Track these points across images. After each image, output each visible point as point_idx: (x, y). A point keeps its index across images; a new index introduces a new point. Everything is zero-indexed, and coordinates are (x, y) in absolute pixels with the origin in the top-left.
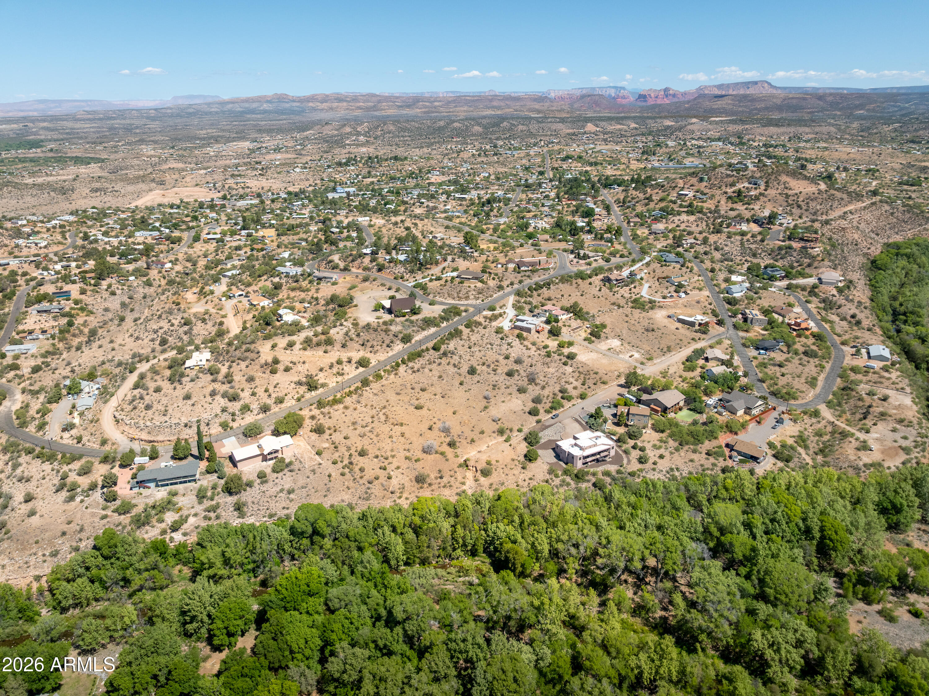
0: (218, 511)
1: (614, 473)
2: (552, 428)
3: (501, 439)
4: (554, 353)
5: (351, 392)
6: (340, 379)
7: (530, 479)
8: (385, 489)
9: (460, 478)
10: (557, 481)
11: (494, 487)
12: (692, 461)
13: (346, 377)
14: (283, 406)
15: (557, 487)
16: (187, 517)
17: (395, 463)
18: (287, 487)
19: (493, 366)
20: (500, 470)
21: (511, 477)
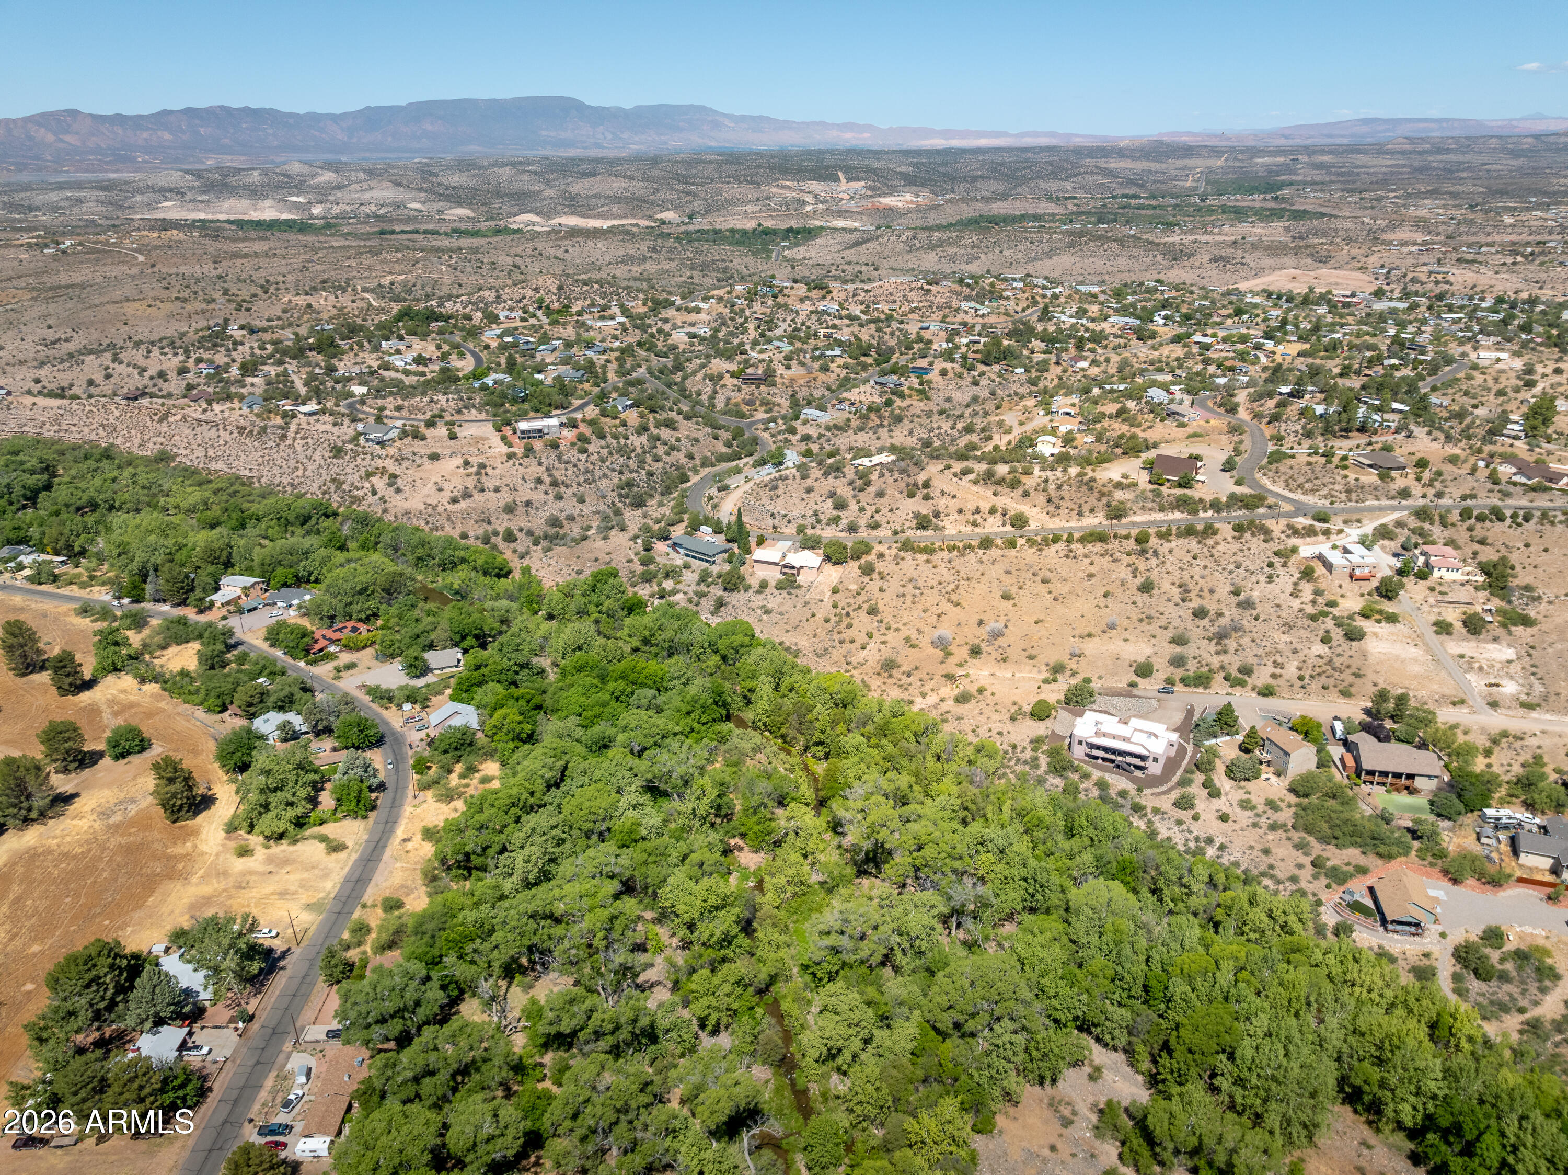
0: (703, 599)
1: (1113, 793)
2: (1133, 700)
3: (1046, 675)
5: (955, 548)
6: (968, 529)
7: (1000, 733)
8: (845, 656)
9: (927, 688)
10: (1028, 755)
12: (1267, 852)
13: (978, 530)
14: (874, 533)
15: (1018, 761)
16: (678, 591)
17: (891, 636)
18: (770, 606)
19: (1193, 595)
20: (982, 705)
21: (983, 719)
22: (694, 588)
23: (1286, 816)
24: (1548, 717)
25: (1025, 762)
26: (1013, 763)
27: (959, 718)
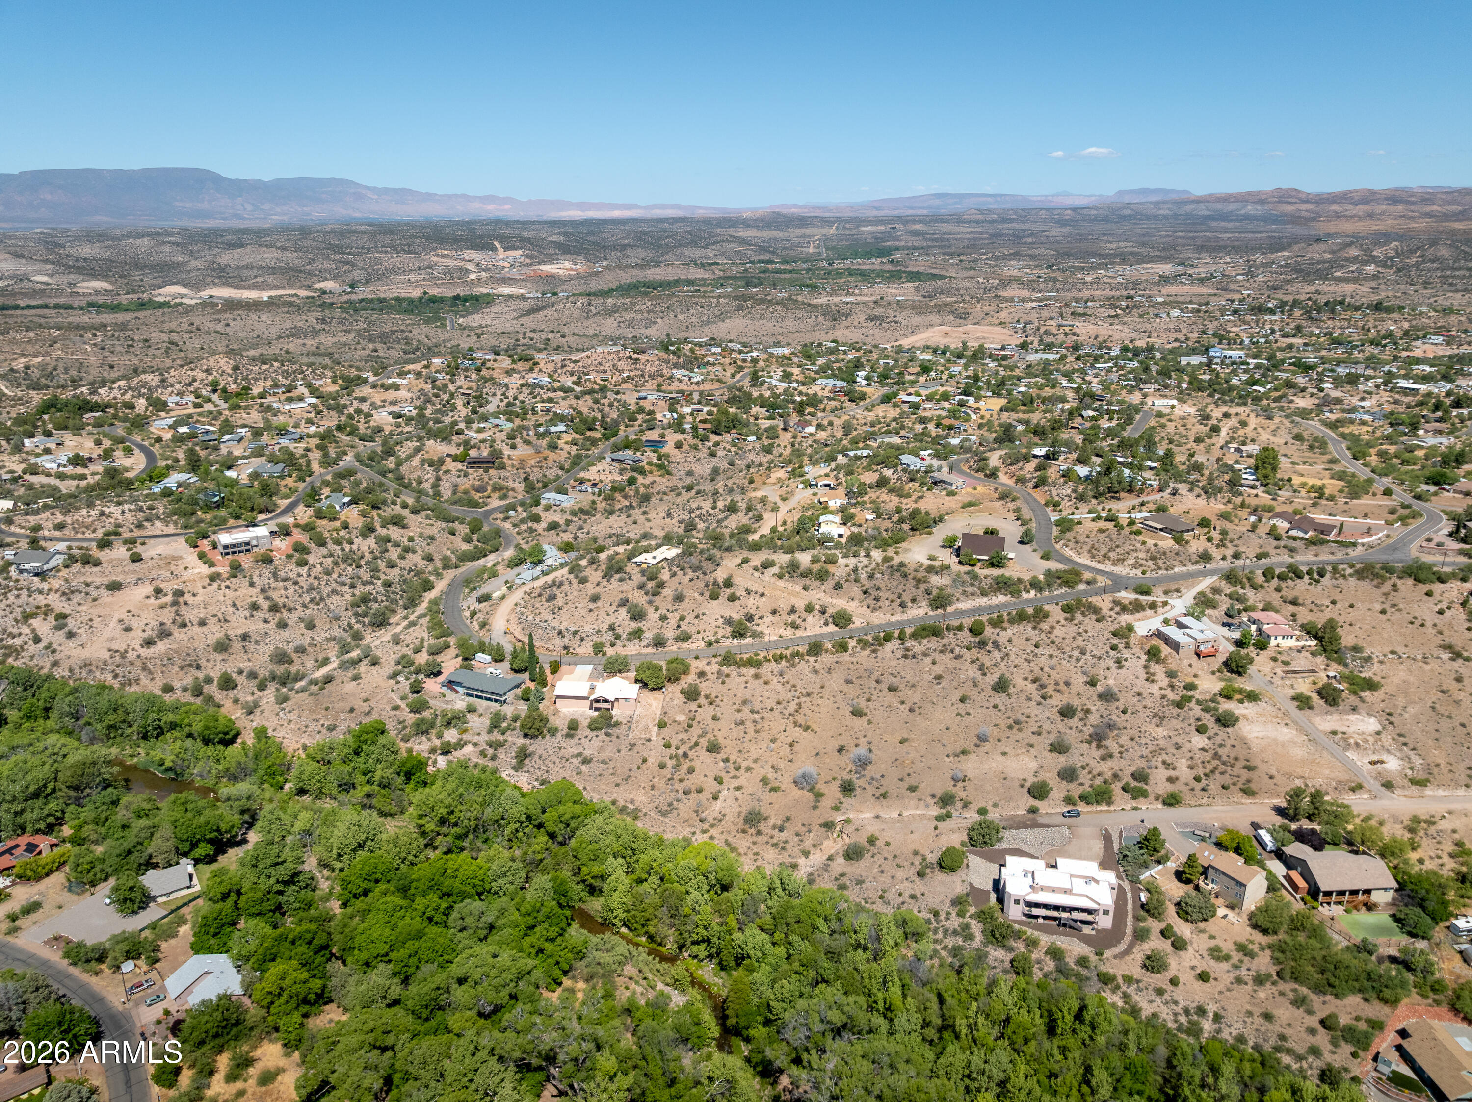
0: (500, 750)
1: (1071, 961)
2: (1043, 831)
3: (935, 811)
4: (1199, 702)
5: (782, 657)
6: (789, 633)
7: (913, 897)
8: (697, 812)
9: (808, 844)
10: (954, 922)
11: (845, 880)
12: (1268, 1017)
13: (800, 633)
14: (685, 645)
15: (946, 931)
16: (466, 743)
17: (744, 779)
18: (587, 753)
19: (1050, 689)
20: (879, 860)
21: (885, 879)
22: (484, 737)
23: (1264, 963)
24: (1441, 793)
25: (955, 933)
26: (940, 935)
27: (860, 882)
